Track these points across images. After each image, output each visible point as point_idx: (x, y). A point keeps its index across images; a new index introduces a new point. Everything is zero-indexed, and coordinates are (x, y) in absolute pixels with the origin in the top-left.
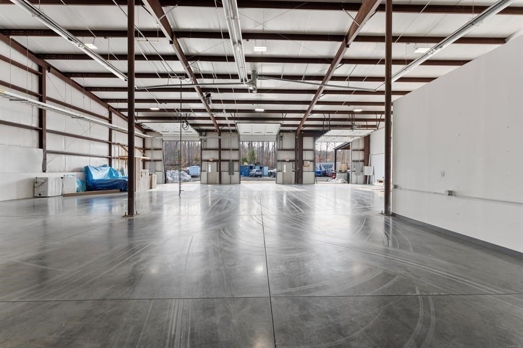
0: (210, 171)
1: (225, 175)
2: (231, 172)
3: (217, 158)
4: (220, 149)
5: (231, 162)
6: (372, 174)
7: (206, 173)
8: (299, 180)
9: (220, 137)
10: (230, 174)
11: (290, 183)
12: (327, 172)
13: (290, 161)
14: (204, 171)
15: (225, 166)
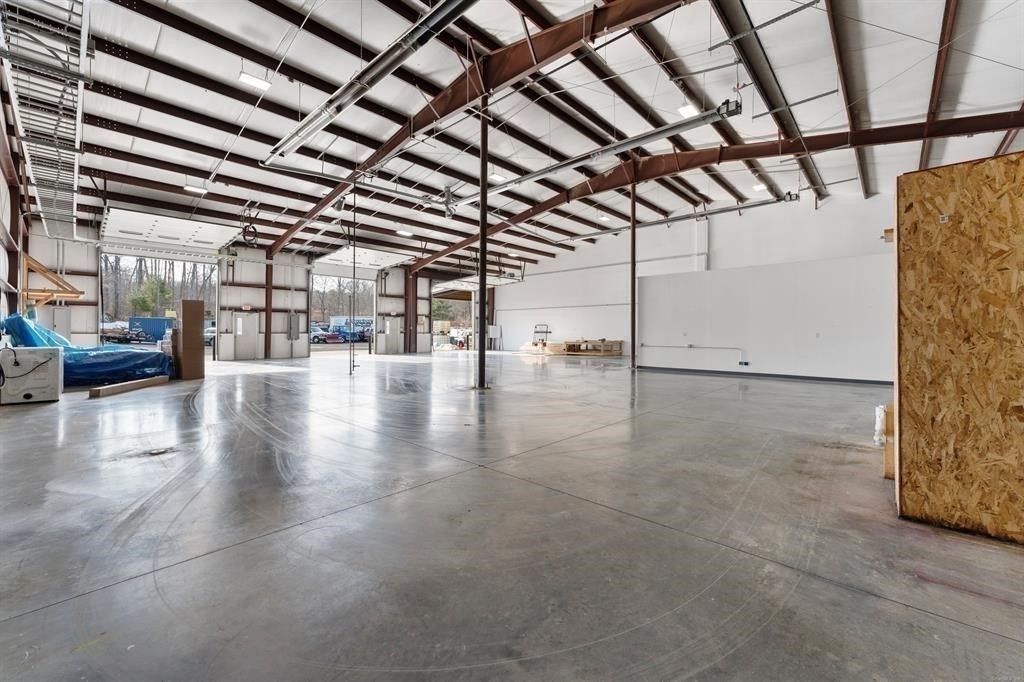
0: (239, 333)
1: (279, 341)
2: (291, 333)
3: (262, 304)
4: (269, 287)
5: (293, 313)
6: (499, 336)
7: (231, 337)
8: (410, 347)
9: (269, 262)
10: (290, 337)
11: (396, 353)
12: (367, 334)
13: (398, 315)
14: (227, 332)
15: (278, 321)
